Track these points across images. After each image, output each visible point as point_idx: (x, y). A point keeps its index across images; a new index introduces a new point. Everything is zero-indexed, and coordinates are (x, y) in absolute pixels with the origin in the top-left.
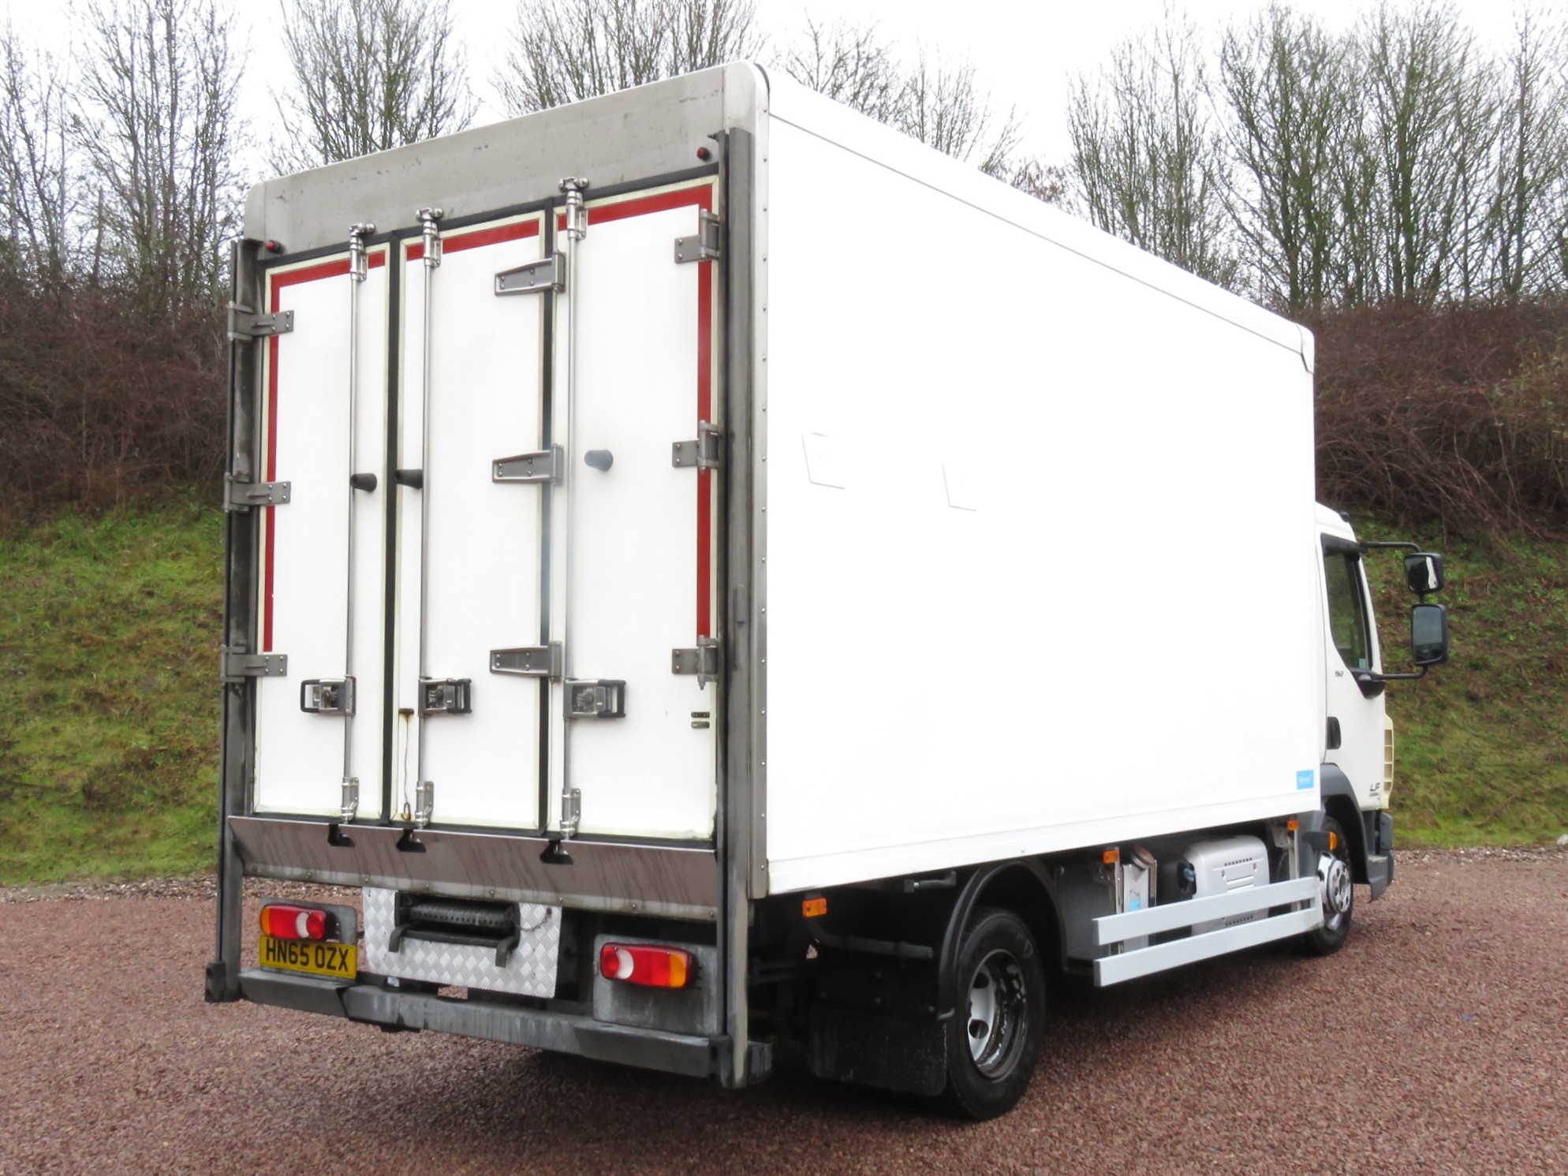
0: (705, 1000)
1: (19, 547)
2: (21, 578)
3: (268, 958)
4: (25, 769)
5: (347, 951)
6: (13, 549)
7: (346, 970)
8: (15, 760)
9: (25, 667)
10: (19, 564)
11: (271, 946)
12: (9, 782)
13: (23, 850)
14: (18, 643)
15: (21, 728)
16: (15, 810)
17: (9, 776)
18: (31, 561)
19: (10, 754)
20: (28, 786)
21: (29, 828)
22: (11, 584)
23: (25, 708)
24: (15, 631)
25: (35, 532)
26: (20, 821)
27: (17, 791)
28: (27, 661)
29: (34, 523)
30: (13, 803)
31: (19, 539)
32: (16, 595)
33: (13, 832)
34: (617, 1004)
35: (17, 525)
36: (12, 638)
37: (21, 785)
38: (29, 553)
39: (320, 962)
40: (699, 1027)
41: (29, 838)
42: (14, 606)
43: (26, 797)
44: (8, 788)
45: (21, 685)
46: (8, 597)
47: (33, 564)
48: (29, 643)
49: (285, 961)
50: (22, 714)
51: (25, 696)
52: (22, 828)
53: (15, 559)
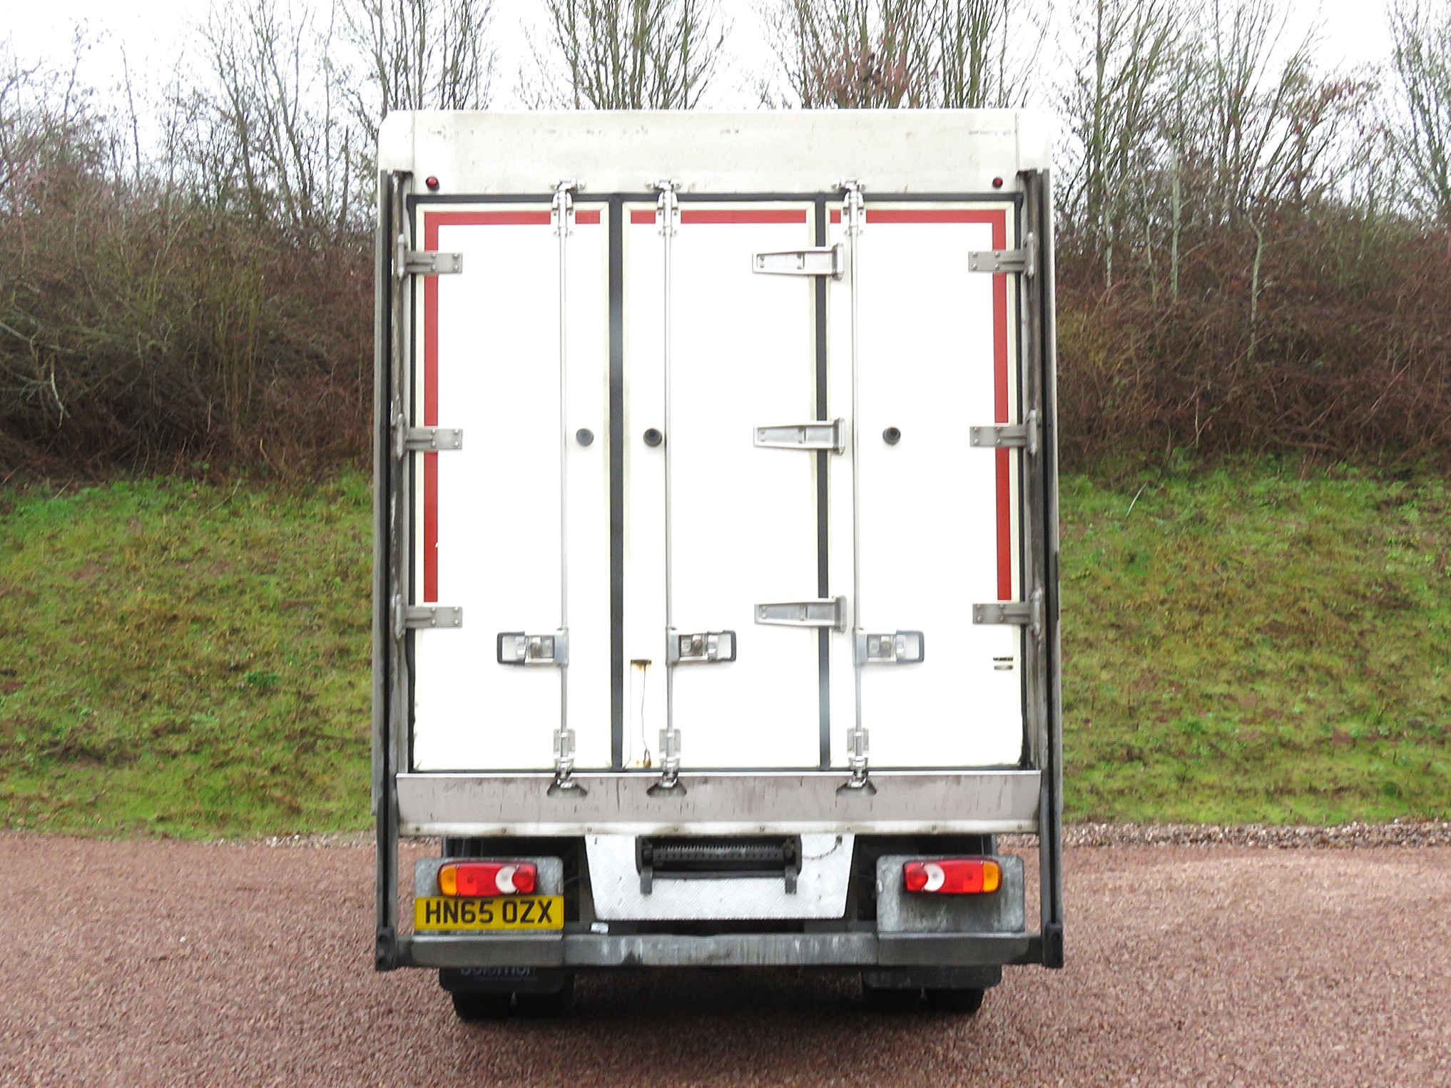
0: (1003, 900)
1: (307, 504)
2: (310, 534)
3: (428, 921)
4: (325, 722)
5: (549, 904)
6: (301, 506)
7: (549, 920)
8: (316, 713)
9: (320, 622)
10: (308, 521)
11: (433, 907)
12: (312, 734)
13: (328, 799)
14: (311, 598)
15: (320, 681)
16: (319, 761)
17: (311, 729)
18: (318, 517)
19: (311, 706)
20: (329, 738)
21: (332, 779)
22: (301, 540)
23: (321, 662)
24: (309, 587)
25: (320, 489)
26: (324, 772)
27: (319, 742)
28: (321, 616)
29: (320, 480)
30: (315, 754)
31: (307, 495)
32: (308, 552)
33: (318, 782)
34: (904, 915)
35: (304, 482)
36: (306, 594)
37: (323, 737)
38: (316, 510)
39: (510, 916)
40: (996, 925)
41: (334, 788)
42: (306, 562)
43: (328, 749)
44: (312, 740)
45: (317, 640)
46: (300, 553)
47: (320, 521)
48: (323, 598)
49: (455, 920)
50: (320, 668)
51: (322, 650)
52: (326, 778)
53: (304, 516)
